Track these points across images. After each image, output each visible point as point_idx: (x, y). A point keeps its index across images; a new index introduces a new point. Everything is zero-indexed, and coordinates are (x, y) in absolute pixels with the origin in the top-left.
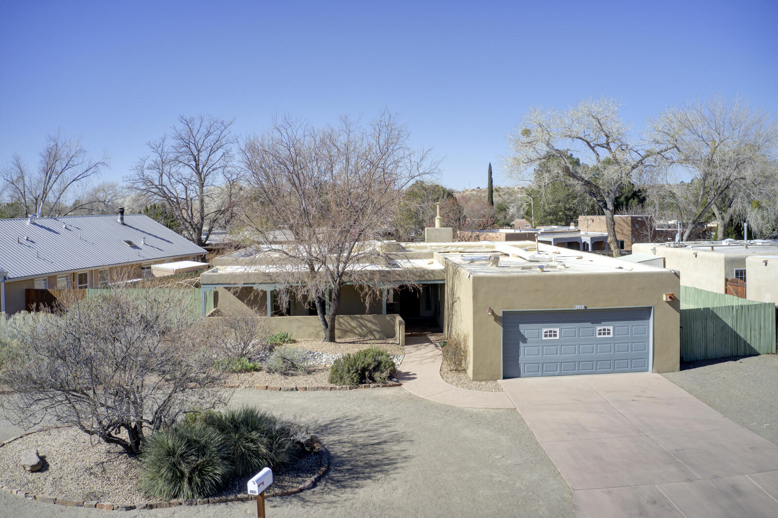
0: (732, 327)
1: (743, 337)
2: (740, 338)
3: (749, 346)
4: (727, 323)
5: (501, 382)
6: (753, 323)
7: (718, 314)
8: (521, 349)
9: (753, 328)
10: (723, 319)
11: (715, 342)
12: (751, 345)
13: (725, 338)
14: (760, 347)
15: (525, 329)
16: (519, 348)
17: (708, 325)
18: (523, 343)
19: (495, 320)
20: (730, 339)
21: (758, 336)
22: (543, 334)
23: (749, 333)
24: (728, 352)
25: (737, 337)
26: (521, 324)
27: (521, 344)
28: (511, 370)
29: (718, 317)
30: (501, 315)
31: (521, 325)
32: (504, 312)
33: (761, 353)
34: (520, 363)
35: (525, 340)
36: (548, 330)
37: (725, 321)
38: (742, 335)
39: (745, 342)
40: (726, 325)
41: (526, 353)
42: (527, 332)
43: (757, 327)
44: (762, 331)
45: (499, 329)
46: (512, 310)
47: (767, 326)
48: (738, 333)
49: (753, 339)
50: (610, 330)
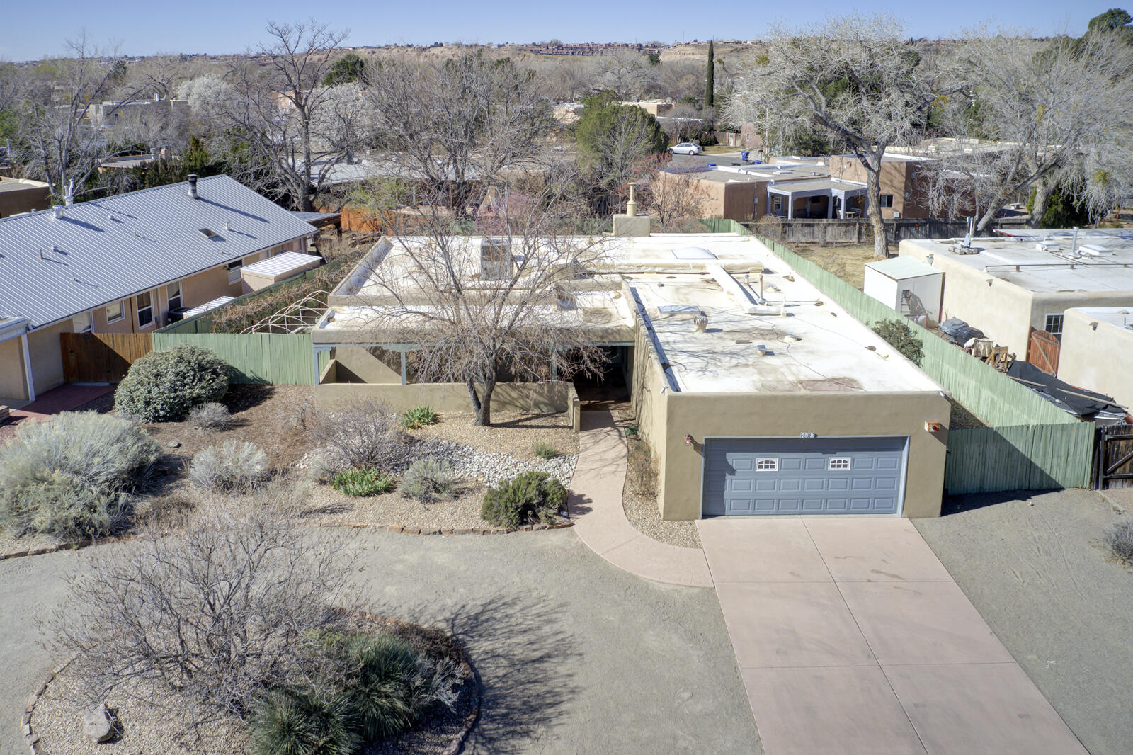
0: (1024, 452)
1: (1039, 466)
2: (1035, 466)
3: (1048, 477)
4: (1017, 447)
5: (700, 523)
6: (1057, 447)
7: (1004, 436)
8: (728, 482)
9: (1056, 454)
10: (1012, 442)
11: (996, 471)
12: (1052, 476)
13: (1012, 467)
14: (1065, 478)
15: (733, 458)
16: (724, 480)
17: (988, 448)
18: (730, 475)
19: (695, 449)
20: (1019, 469)
21: (1063, 465)
22: (757, 465)
23: (1049, 461)
24: (1014, 484)
25: (1030, 465)
26: (729, 451)
27: (728, 476)
28: (709, 507)
29: (1004, 439)
30: (703, 442)
31: (728, 454)
32: (706, 440)
33: (1066, 487)
34: (725, 498)
35: (733, 472)
36: (764, 460)
37: (1014, 445)
38: (1038, 463)
39: (1042, 472)
40: (1015, 450)
41: (733, 488)
42: (737, 463)
43: (1063, 452)
44: (1070, 459)
45: (700, 460)
46: (718, 437)
47: (1078, 452)
48: (1032, 460)
49: (1055, 468)
50: (847, 462)
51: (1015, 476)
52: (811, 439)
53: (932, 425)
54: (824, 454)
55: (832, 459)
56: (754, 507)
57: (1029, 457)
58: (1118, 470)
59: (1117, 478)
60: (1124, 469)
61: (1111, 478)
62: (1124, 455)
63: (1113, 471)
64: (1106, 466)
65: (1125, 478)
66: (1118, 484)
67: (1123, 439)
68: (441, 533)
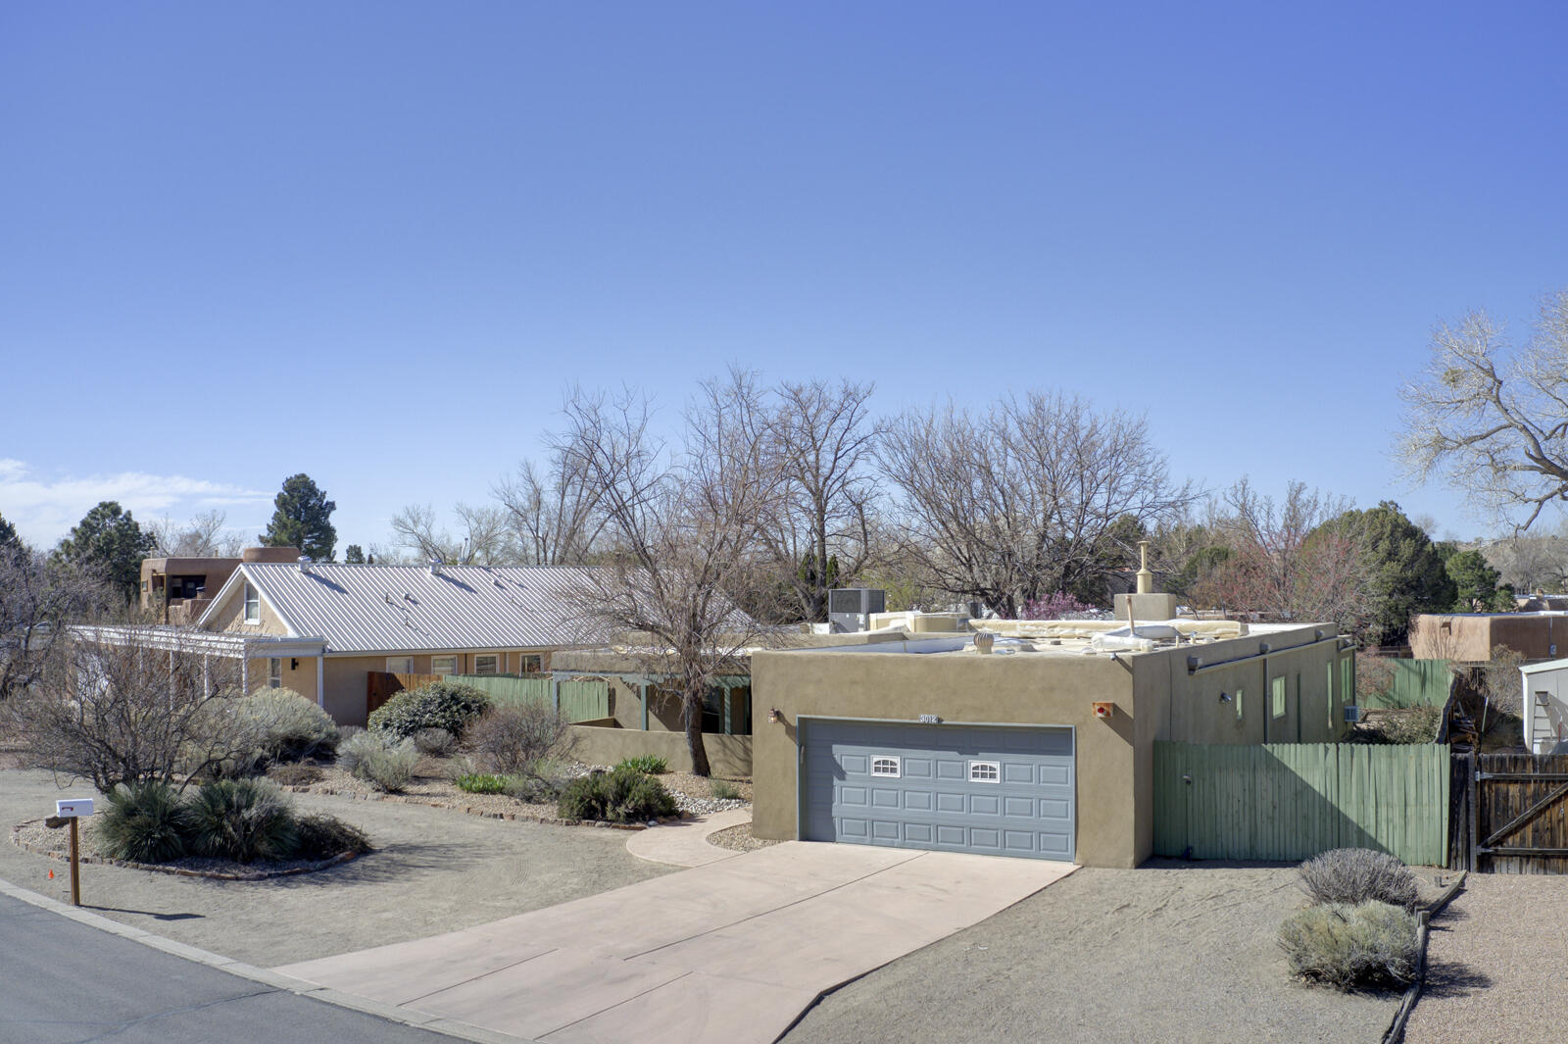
0: (1323, 793)
1: (1355, 820)
2: (1347, 821)
3: (1375, 842)
4: (1310, 783)
5: (795, 846)
6: (1383, 789)
7: (1285, 763)
8: (836, 791)
9: (1383, 801)
10: (1299, 774)
11: (1276, 824)
12: (1379, 840)
13: (1305, 817)
14: (1405, 846)
15: (844, 754)
16: (832, 787)
17: (1258, 781)
18: (839, 779)
19: (787, 733)
20: (1317, 822)
21: (1398, 820)
22: (873, 767)
23: (1372, 811)
25: (1338, 818)
26: (835, 742)
27: (836, 782)
28: (814, 824)
29: (1286, 768)
30: (795, 723)
31: (835, 747)
32: (801, 721)
33: (1409, 862)
34: (833, 814)
35: (842, 775)
36: (881, 759)
37: (1304, 778)
38: (1352, 814)
40: (1307, 787)
41: (846, 799)
42: (846, 760)
43: (1396, 797)
44: (1411, 810)
45: (792, 750)
46: (813, 716)
47: (1425, 800)
48: (1341, 809)
49: (1384, 826)
50: (995, 770)
51: (1311, 836)
52: (934, 725)
53: (1098, 704)
54: (961, 753)
55: (974, 764)
56: (872, 832)
57: (1334, 802)
58: (1510, 840)
59: (1511, 855)
60: (1523, 839)
61: (1497, 854)
62: (1519, 812)
63: (1499, 842)
64: (1484, 833)
65: (1526, 857)
66: (1511, 865)
67: (1516, 782)
68: (501, 816)
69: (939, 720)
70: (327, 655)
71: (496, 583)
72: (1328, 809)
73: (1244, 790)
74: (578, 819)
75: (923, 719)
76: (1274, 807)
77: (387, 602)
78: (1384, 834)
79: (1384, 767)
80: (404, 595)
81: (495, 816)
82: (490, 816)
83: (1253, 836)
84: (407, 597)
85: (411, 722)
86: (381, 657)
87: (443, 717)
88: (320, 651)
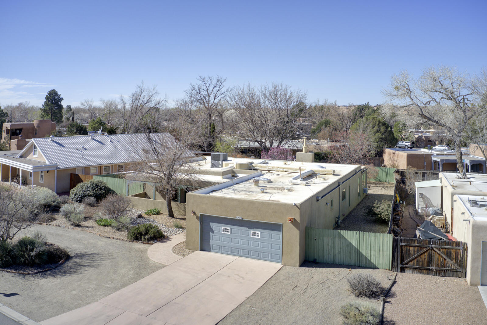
0: (355, 246)
1: (364, 254)
2: (362, 254)
3: (370, 261)
4: (351, 242)
5: (198, 252)
6: (373, 246)
7: (344, 236)
8: (211, 236)
9: (373, 249)
10: (348, 239)
11: (341, 253)
12: (371, 261)
13: (350, 252)
14: (379, 263)
15: (213, 225)
17: (336, 241)
19: (196, 218)
20: (353, 254)
21: (377, 255)
22: (222, 230)
23: (369, 252)
25: (359, 253)
27: (211, 234)
28: (204, 246)
29: (344, 238)
30: (199, 216)
31: (211, 223)
32: (201, 215)
33: (380, 268)
34: (210, 243)
35: (213, 232)
36: (225, 228)
37: (350, 241)
38: (364, 252)
39: (366, 258)
40: (351, 244)
41: (214, 239)
42: (214, 227)
43: (377, 248)
44: (381, 253)
45: (198, 224)
46: (205, 214)
47: (385, 250)
48: (360, 251)
49: (373, 257)
50: (258, 234)
51: (351, 257)
52: (241, 220)
53: (289, 218)
54: (248, 228)
55: (252, 232)
56: (221, 250)
57: (358, 248)
58: (410, 263)
59: (410, 268)
60: (414, 263)
61: (406, 267)
62: (413, 255)
63: (407, 264)
64: (402, 261)
65: (415, 269)
66: (410, 271)
67: (412, 246)
68: (110, 238)
69: (242, 218)
70: (58, 169)
71: (111, 141)
72: (357, 251)
73: (332, 243)
74: (133, 240)
75: (237, 218)
76: (341, 249)
77: (77, 149)
78: (373, 259)
79: (373, 239)
80: (82, 147)
81: (108, 237)
82: (106, 237)
83: (334, 256)
84: (83, 148)
85: (83, 194)
86: (74, 169)
87: (93, 192)
88: (56, 168)
